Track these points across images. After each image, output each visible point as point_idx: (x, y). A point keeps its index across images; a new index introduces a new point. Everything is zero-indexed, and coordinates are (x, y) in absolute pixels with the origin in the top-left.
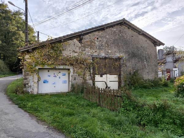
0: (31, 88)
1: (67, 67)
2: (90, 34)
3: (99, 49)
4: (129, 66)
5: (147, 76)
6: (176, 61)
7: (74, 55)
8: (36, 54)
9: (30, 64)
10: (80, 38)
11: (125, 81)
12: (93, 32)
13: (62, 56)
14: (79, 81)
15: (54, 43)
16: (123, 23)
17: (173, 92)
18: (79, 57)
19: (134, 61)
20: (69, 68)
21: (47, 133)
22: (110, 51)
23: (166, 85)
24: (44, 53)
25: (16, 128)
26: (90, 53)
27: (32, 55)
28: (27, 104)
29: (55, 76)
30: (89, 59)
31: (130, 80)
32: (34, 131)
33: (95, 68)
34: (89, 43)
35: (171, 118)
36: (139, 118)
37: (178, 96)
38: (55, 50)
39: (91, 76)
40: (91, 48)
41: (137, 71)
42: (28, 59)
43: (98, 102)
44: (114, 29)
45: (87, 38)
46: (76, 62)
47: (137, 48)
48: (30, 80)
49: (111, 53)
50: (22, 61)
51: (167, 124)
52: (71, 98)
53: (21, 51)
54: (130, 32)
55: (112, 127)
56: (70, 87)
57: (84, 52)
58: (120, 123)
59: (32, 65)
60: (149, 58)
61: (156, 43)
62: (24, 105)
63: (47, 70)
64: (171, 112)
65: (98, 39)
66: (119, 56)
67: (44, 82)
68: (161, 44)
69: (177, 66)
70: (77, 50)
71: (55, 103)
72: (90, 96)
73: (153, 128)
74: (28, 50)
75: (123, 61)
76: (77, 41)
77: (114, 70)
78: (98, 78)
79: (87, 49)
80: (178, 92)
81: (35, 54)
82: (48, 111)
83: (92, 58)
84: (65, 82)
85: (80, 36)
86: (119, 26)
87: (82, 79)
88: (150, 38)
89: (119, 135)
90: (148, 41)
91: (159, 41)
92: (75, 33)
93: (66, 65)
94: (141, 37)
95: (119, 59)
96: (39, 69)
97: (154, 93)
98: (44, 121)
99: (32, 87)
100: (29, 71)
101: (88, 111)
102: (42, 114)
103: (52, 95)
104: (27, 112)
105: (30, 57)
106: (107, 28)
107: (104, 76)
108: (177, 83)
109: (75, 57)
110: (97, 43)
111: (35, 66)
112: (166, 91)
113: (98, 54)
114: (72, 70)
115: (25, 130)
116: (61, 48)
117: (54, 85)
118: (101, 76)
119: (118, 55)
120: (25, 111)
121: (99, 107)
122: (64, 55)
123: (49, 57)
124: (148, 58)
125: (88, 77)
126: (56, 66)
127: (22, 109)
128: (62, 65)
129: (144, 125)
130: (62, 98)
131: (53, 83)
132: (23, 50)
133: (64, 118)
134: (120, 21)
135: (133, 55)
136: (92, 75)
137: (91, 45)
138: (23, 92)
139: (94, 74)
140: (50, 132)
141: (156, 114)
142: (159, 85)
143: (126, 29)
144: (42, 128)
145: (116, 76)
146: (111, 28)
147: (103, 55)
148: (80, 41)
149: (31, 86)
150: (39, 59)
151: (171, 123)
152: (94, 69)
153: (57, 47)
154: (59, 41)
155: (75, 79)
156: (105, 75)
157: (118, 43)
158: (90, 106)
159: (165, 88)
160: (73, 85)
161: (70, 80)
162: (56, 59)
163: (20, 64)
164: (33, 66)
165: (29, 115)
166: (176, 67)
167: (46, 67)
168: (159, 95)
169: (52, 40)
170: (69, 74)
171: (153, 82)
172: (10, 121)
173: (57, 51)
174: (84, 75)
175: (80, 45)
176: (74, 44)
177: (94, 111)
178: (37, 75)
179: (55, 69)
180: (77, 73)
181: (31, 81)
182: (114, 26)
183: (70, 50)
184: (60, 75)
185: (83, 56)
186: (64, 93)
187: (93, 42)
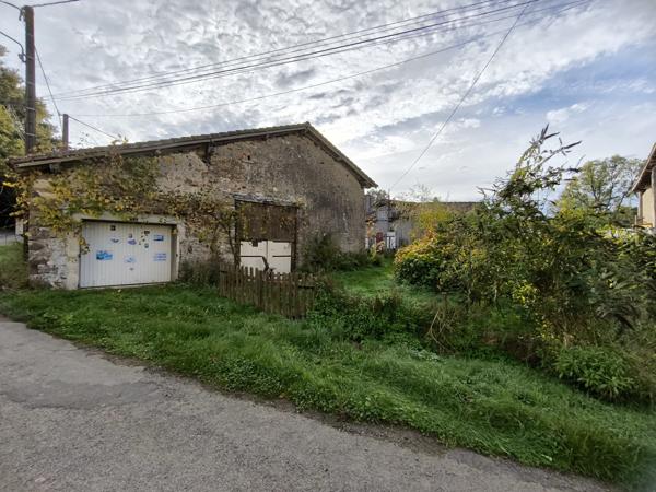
0: (56, 273)
1: (169, 220)
2: (231, 145)
3: (251, 181)
4: (315, 225)
5: (347, 246)
6: (392, 219)
7: (188, 191)
8: (76, 179)
9: (51, 204)
10: (206, 151)
11: (306, 256)
12: (238, 140)
13: (154, 191)
14: (202, 254)
15: (133, 155)
16: (305, 132)
17: (390, 276)
18: (204, 198)
19: (324, 215)
20: (175, 222)
21: (150, 383)
22: (275, 189)
23: (377, 263)
24: (101, 178)
25: (48, 384)
26: (229, 190)
27: (62, 179)
28: (59, 317)
29: (133, 242)
30: (228, 204)
31: (314, 254)
32: (109, 383)
33: (241, 226)
34: (228, 166)
35: (403, 322)
36: (350, 328)
37: (400, 283)
38: (136, 175)
39: (231, 243)
40: (232, 178)
41: (329, 235)
42: (46, 190)
43: (257, 303)
44: (286, 142)
45: (223, 152)
46: (194, 209)
47: (332, 187)
48: (53, 250)
49: (278, 192)
50: (23, 194)
51: (398, 332)
52: (186, 297)
53: (20, 165)
54: (317, 153)
55: (300, 350)
56: (177, 269)
57: (215, 186)
58: (316, 341)
59: (61, 210)
60: (351, 210)
61: (364, 181)
62: (50, 320)
63: (110, 225)
64: (403, 311)
65: (249, 158)
66: (295, 201)
67: (98, 258)
68: (372, 184)
69: (395, 229)
70: (198, 179)
71: (143, 309)
72: (238, 289)
73: (375, 342)
74: (48, 165)
75: (304, 213)
76: (197, 157)
77: (283, 231)
78: (246, 248)
79: (222, 180)
80: (402, 275)
81: (71, 178)
82: (132, 331)
83: (233, 203)
84: (161, 257)
85: (206, 145)
86: (296, 137)
87: (209, 250)
88: (354, 171)
89: (319, 363)
90: (351, 177)
91: (370, 179)
92: (194, 138)
93: (166, 214)
94: (338, 166)
95: (294, 208)
96: (84, 220)
97: (361, 279)
98: (131, 355)
99: (59, 272)
100: (51, 225)
101: (237, 323)
102: (118, 339)
103: (130, 291)
104: (67, 338)
105: (54, 185)
106: (271, 136)
107: (262, 244)
108: (398, 260)
109: (191, 195)
110: (248, 169)
111: (72, 213)
112: (379, 274)
113: (249, 194)
114: (181, 229)
115: (80, 385)
116: (154, 171)
117: (131, 265)
118: (255, 244)
119: (292, 199)
120: (58, 336)
121: (262, 313)
122: (161, 188)
123: (118, 191)
124: (349, 211)
125: (223, 247)
126: (139, 217)
127: (46, 332)
128: (155, 214)
129: (358, 340)
130: (161, 297)
131: (127, 259)
132: (27, 164)
133: (189, 343)
134: (299, 125)
135: (323, 202)
136: (233, 241)
137: (233, 171)
138: (27, 285)
139: (239, 239)
140: (158, 379)
141: (380, 316)
142: (367, 263)
143: (311, 147)
144: (133, 374)
145: (286, 244)
146: (279, 139)
147: (260, 195)
148: (206, 158)
149: (55, 269)
150: (85, 195)
151: (403, 330)
152: (238, 227)
153: (143, 167)
154: (149, 151)
155: (190, 251)
156: (264, 242)
157: (294, 174)
158: (239, 312)
159: (377, 269)
160: (185, 266)
161: (178, 252)
162: (140, 197)
163: (16, 202)
164: (65, 212)
165: (75, 344)
166: (392, 231)
167: (107, 216)
168: (371, 282)
169: (126, 146)
170: (174, 238)
171: (357, 257)
172: (17, 367)
173: (142, 177)
174: (214, 240)
175: (204, 167)
176: (190, 165)
177: (252, 321)
178: (78, 236)
179: (134, 223)
180: (195, 236)
181: (55, 255)
182: (287, 134)
183: (177, 179)
184: (150, 239)
185: (212, 196)
186: (162, 284)
187: (237, 164)
